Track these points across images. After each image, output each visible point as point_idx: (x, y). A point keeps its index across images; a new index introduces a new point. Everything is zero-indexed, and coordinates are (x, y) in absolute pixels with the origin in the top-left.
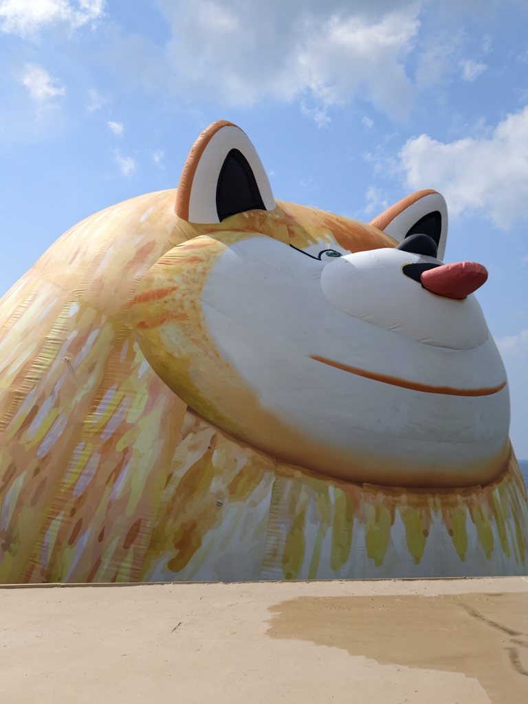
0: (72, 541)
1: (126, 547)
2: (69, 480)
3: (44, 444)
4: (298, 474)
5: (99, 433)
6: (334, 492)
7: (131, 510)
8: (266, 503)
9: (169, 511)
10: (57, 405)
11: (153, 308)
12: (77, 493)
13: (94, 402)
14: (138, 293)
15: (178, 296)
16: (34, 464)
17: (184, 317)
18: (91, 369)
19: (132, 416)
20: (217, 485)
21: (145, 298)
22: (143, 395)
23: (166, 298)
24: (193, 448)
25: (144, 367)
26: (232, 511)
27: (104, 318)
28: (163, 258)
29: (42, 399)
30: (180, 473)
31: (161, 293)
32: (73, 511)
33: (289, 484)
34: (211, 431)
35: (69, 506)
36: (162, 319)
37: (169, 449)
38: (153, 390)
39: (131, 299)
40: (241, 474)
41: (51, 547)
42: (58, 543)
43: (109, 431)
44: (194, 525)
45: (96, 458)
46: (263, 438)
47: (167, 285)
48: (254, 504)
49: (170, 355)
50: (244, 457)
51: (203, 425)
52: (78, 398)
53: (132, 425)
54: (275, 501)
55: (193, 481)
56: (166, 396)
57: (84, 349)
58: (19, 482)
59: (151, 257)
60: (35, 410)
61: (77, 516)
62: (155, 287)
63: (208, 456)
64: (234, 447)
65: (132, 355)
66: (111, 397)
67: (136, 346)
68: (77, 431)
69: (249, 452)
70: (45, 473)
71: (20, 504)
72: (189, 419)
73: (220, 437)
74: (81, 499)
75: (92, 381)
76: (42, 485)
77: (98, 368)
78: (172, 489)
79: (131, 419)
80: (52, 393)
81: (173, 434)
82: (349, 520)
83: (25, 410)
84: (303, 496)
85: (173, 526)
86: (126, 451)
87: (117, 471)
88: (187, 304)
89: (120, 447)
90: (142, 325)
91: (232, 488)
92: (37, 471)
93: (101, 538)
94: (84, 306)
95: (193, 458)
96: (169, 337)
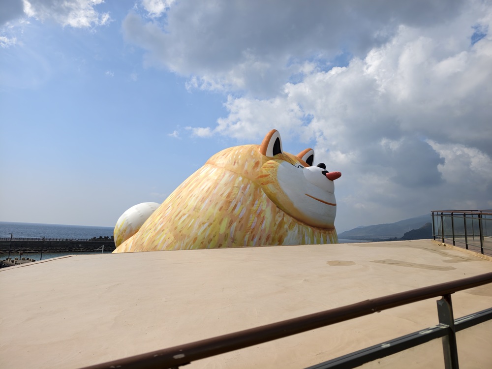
0: (252, 240)
1: (266, 241)
2: (249, 224)
3: (241, 215)
4: (302, 224)
5: (256, 212)
6: (310, 229)
7: (267, 232)
8: (297, 231)
9: (276, 232)
10: (242, 204)
11: (265, 179)
12: (252, 227)
13: (253, 204)
14: (260, 175)
15: (271, 177)
16: (238, 220)
17: (273, 182)
18: (250, 195)
19: (264, 208)
20: (286, 226)
21: (262, 177)
22: (265, 203)
23: (268, 177)
24: (279, 217)
25: (264, 195)
26: (290, 233)
27: (251, 182)
28: (263, 166)
29: (237, 202)
30: (277, 223)
31: (266, 176)
32: (252, 232)
33: (301, 226)
34: (283, 213)
35: (251, 231)
36: (268, 182)
37: (274, 217)
38: (268, 202)
39: (257, 177)
40: (291, 224)
41: (247, 241)
42: (248, 240)
43: (258, 212)
44: (282, 236)
45: (256, 219)
46: (295, 214)
47: (267, 174)
48: (294, 231)
49: (271, 192)
50: (291, 219)
51: (281, 211)
52: (248, 202)
53: (264, 210)
54: (299, 231)
55: (281, 225)
56: (271, 203)
57: (247, 190)
58: (235, 225)
59: (260, 165)
60: (236, 206)
61: (253, 233)
62: (264, 174)
63: (283, 219)
64: (289, 217)
65: (260, 192)
66: (257, 203)
67: (261, 189)
68: (250, 212)
69: (292, 218)
70: (242, 222)
71: (236, 230)
72: (277, 209)
73: (285, 214)
74: (253, 229)
75: (251, 198)
76: (242, 225)
77: (252, 195)
78: (276, 227)
79: (263, 209)
80: (240, 201)
81: (274, 214)
82: (313, 236)
83: (232, 205)
84: (304, 230)
85: (277, 236)
86: (264, 217)
87: (262, 222)
88: (274, 179)
89: (262, 216)
90: (262, 184)
91: (289, 227)
92: (240, 222)
93: (260, 239)
94: (244, 178)
95: (280, 219)
96: (270, 187)
